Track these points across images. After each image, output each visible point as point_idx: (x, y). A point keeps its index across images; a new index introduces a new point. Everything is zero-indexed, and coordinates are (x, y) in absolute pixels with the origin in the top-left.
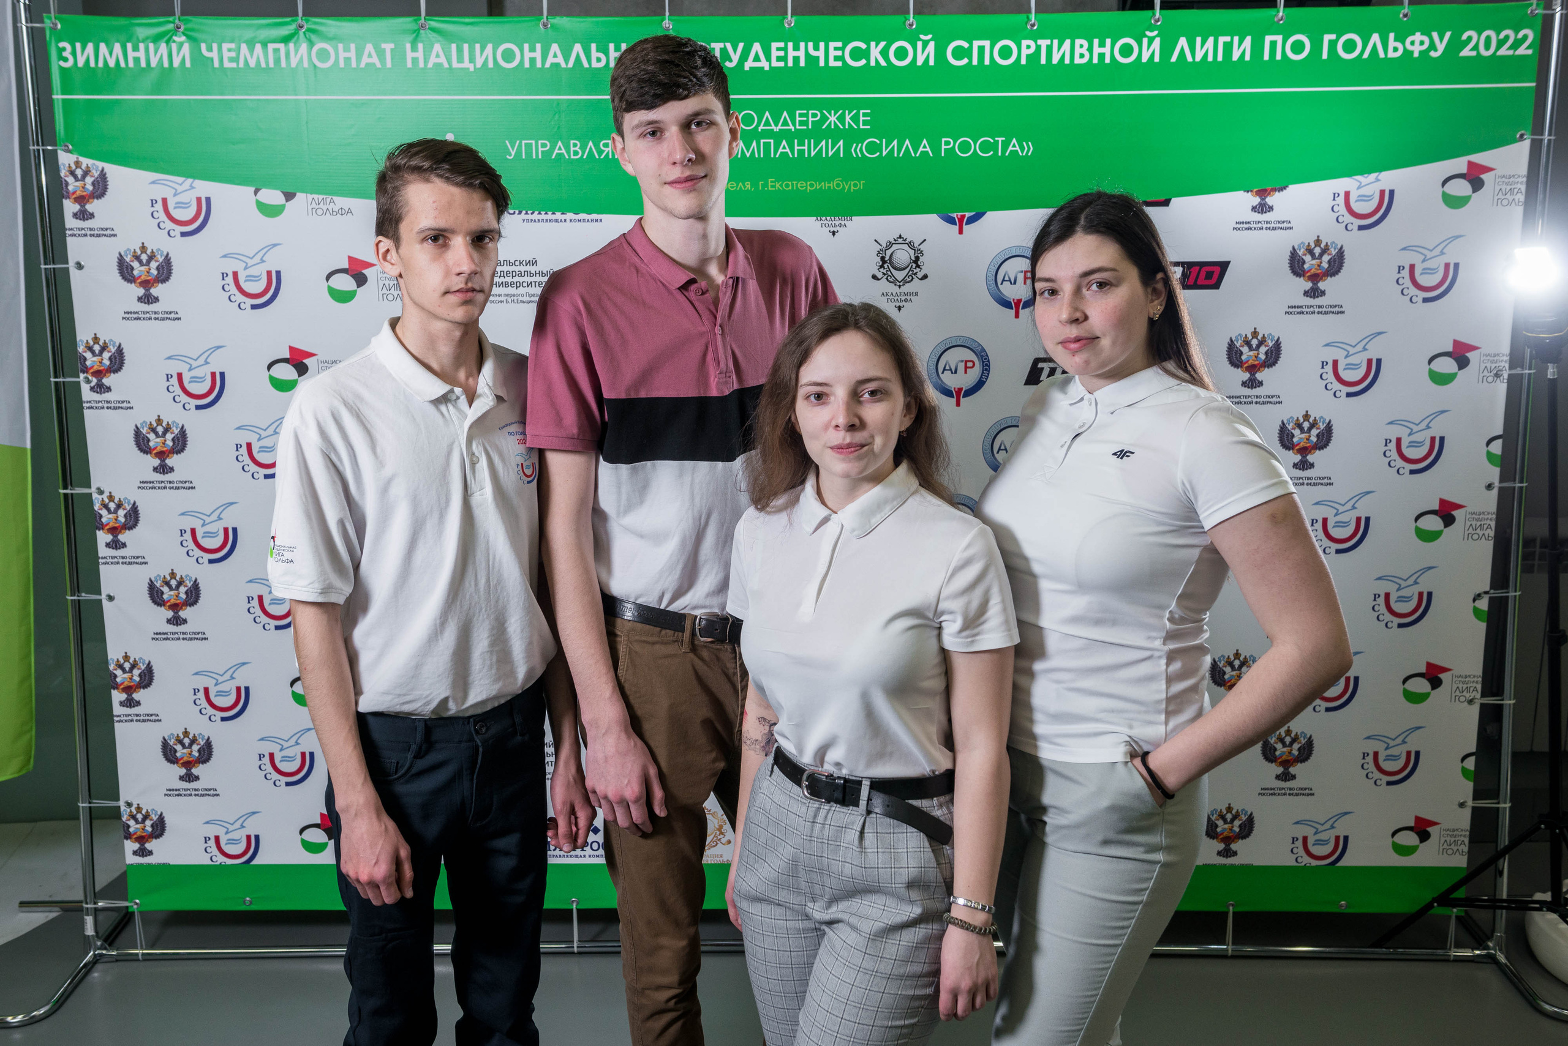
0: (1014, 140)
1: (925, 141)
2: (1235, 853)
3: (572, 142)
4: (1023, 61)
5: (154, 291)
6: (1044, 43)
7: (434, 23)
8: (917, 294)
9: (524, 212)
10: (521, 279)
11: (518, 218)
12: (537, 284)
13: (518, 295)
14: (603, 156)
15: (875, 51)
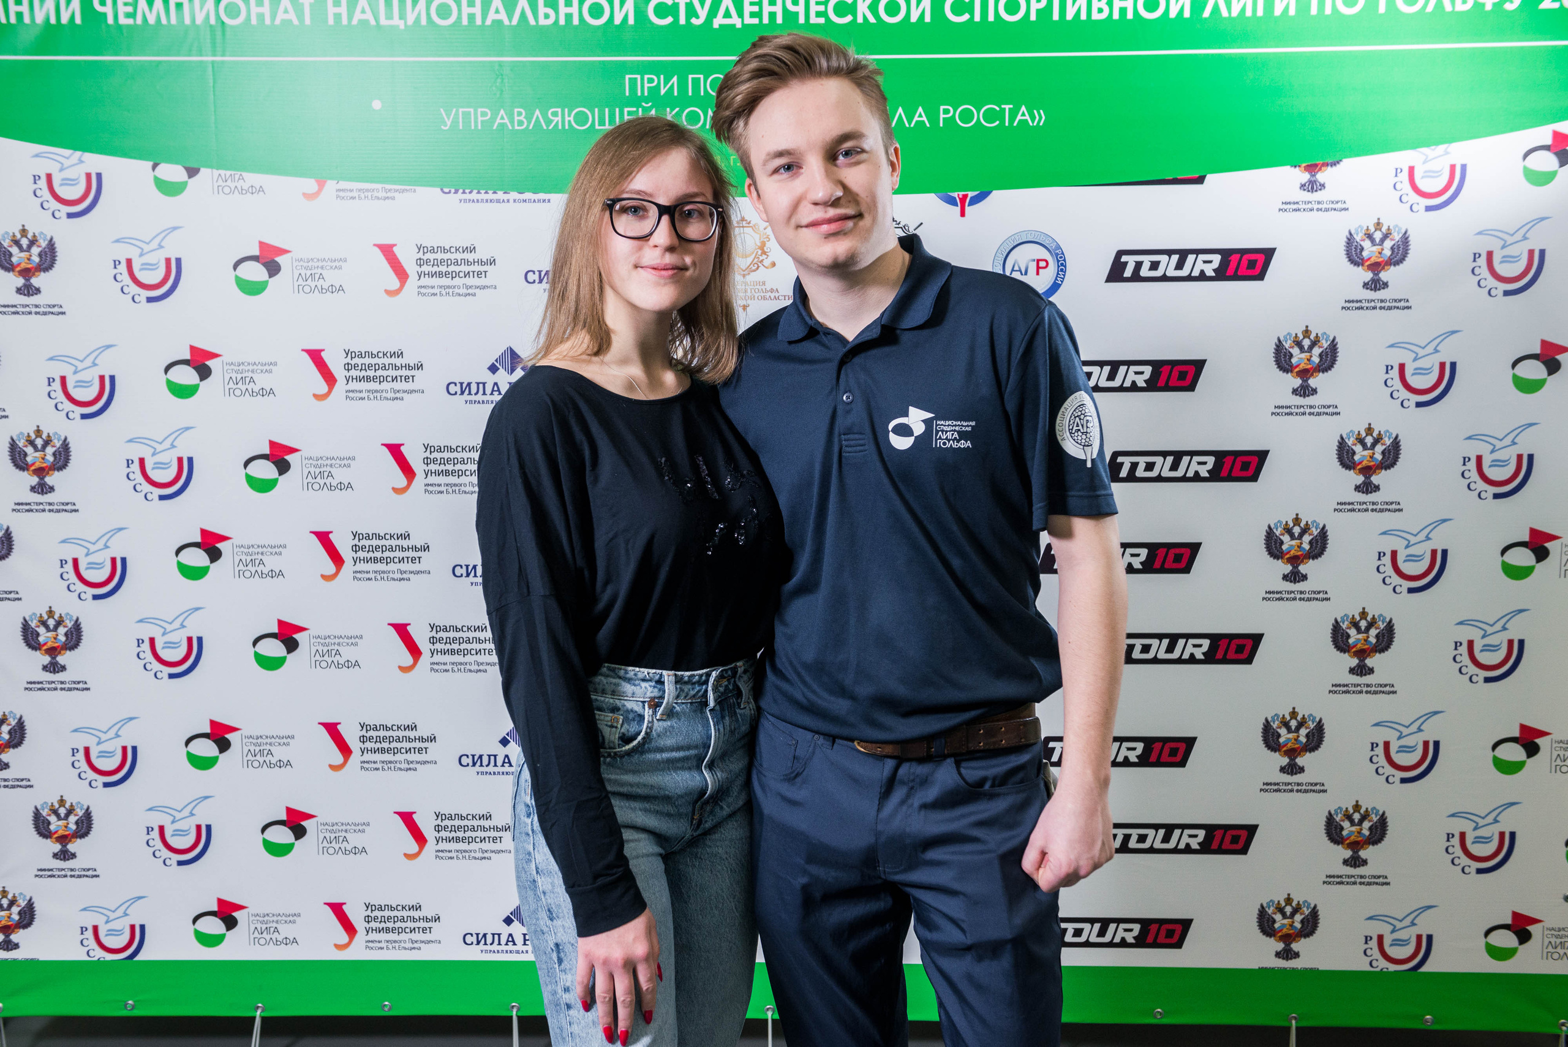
0: (1023, 108)
1: (920, 110)
2: (1297, 955)
3: (516, 110)
4: (1033, 17)
5: (35, 281)
9: (461, 191)
10: (457, 269)
11: (454, 198)
12: (476, 274)
13: (454, 287)
14: (551, 127)
15: (863, 6)
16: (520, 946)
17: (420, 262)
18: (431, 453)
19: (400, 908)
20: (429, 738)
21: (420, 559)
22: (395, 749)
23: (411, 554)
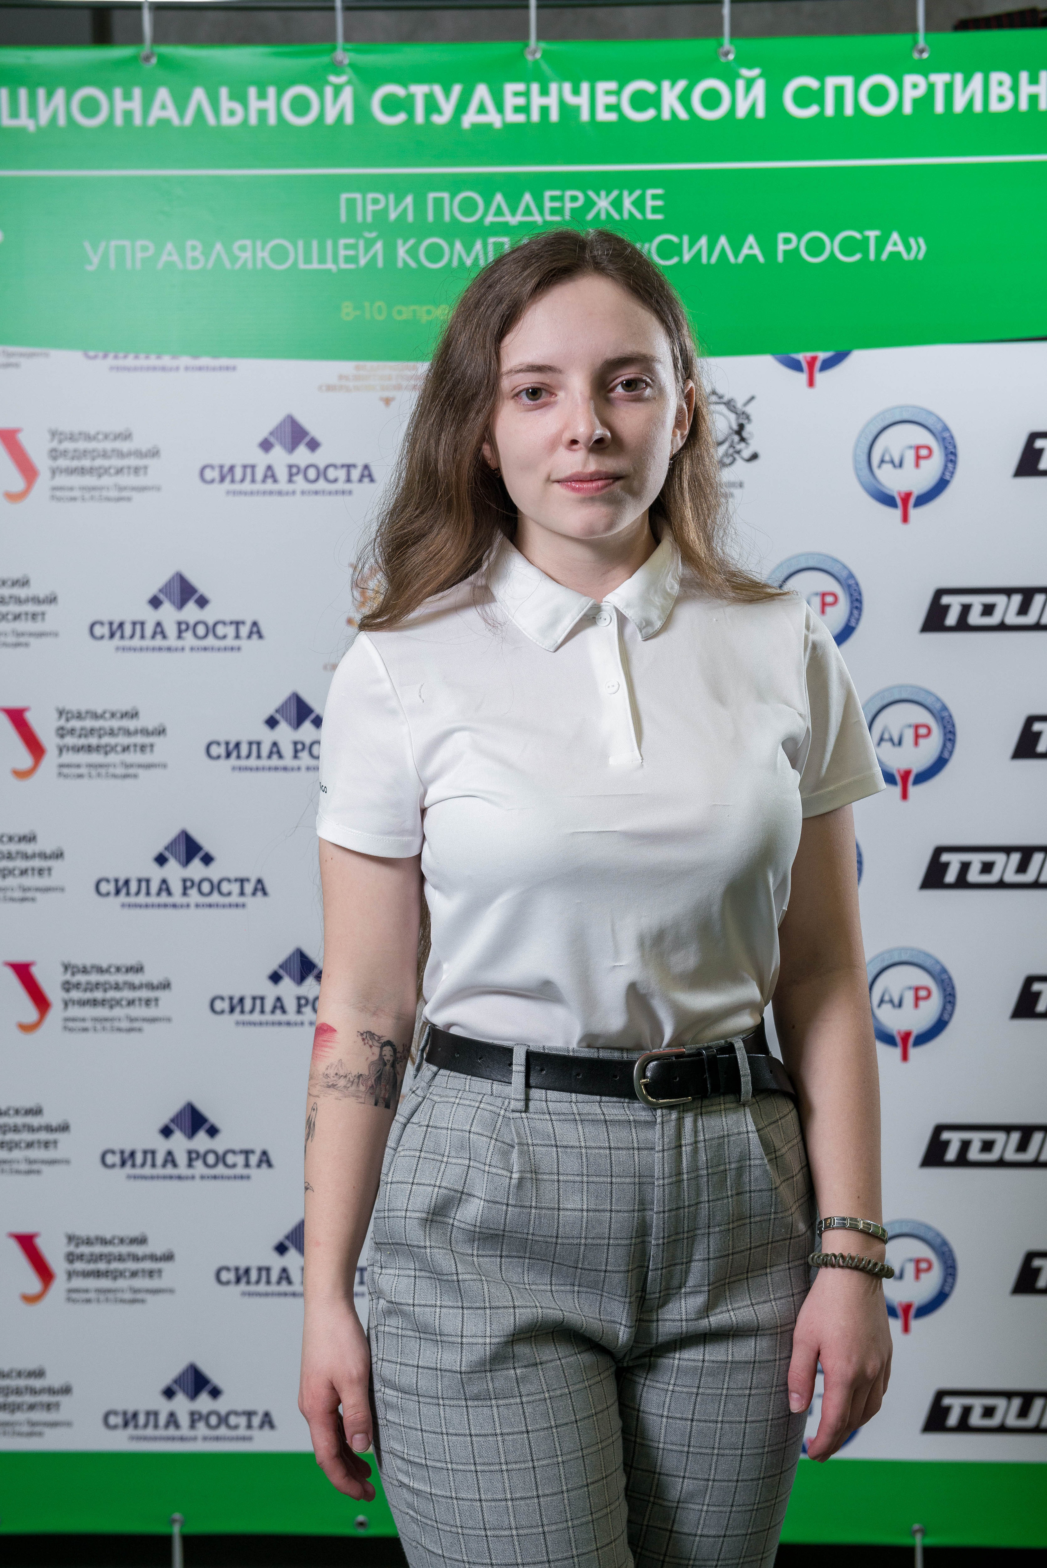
0: (895, 236)
1: (751, 239)
3: (189, 244)
4: (908, 109)
6: (940, 79)
10: (106, 463)
11: (102, 365)
12: (132, 470)
13: (101, 488)
14: (238, 266)
15: (670, 96)
16: (185, 1431)
17: (54, 454)
18: (67, 720)
19: (14, 1374)
20: (60, 1126)
21: (49, 869)
22: (11, 1142)
23: (37, 863)
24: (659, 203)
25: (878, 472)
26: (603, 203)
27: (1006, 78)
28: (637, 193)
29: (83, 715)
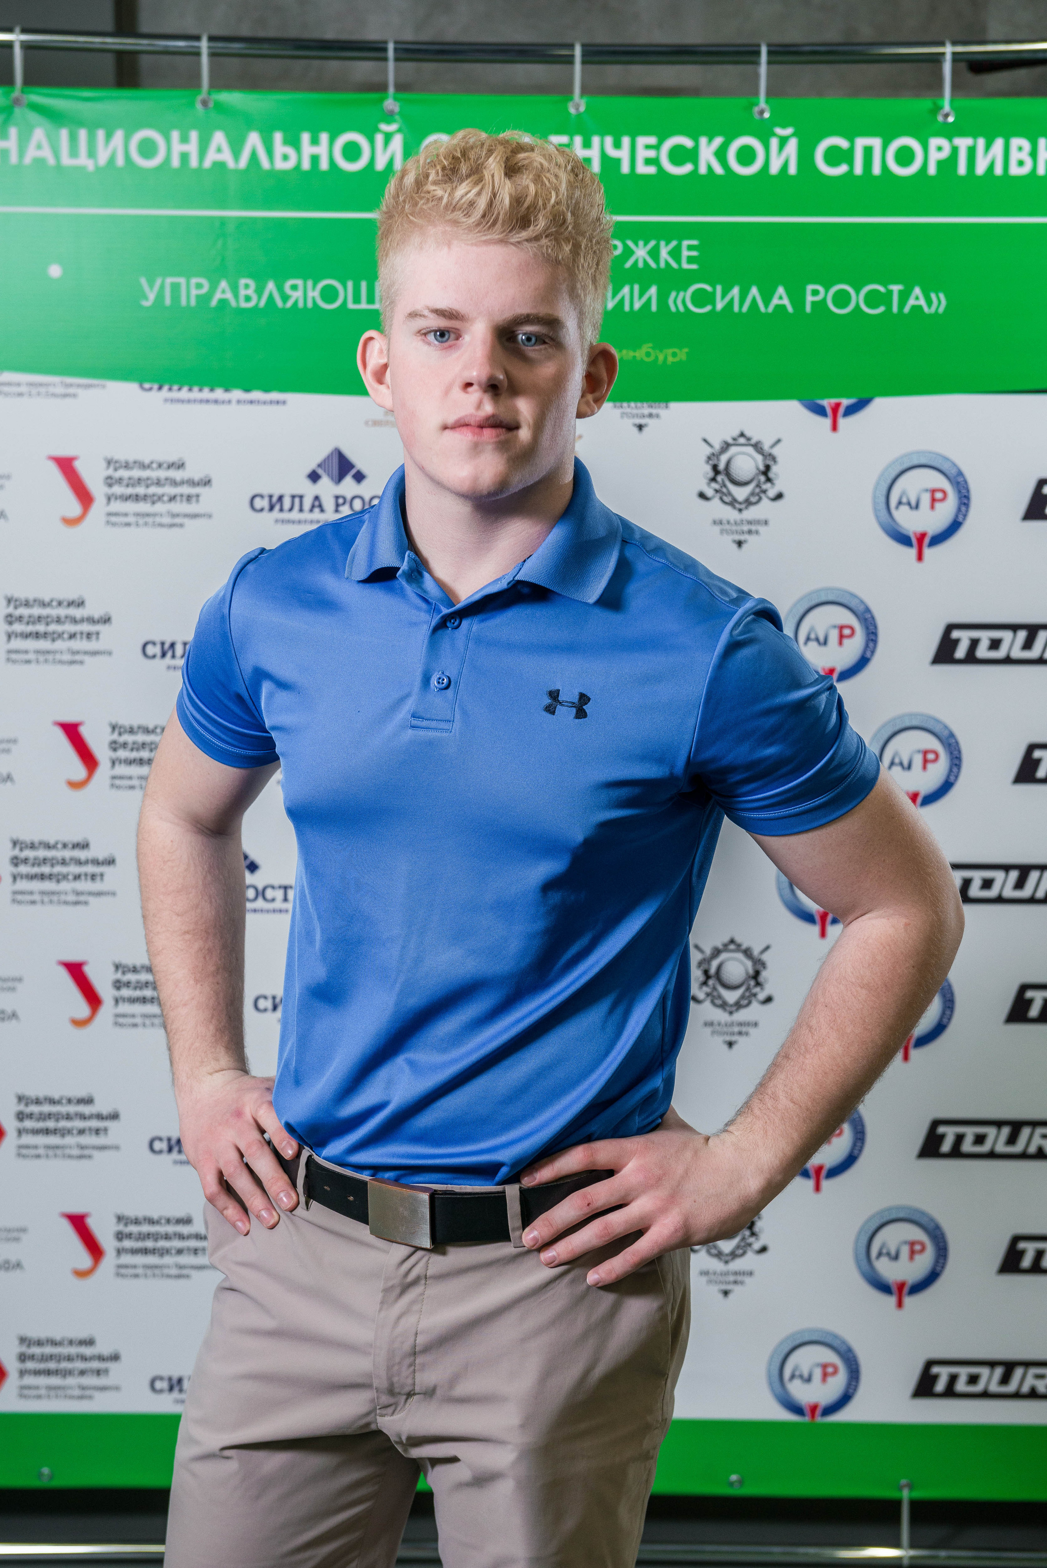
0: (917, 291)
1: (781, 290)
3: (243, 282)
4: (932, 170)
6: (963, 143)
7: (38, 96)
8: (766, 523)
10: (159, 490)
11: (157, 397)
12: (184, 498)
13: (155, 515)
14: (289, 304)
15: (707, 152)
17: (109, 481)
18: (120, 734)
19: (66, 1342)
20: (110, 1115)
21: (102, 875)
22: (64, 1129)
23: (90, 869)
24: (694, 253)
25: (896, 514)
26: (641, 253)
27: (1026, 144)
28: (674, 243)
29: (135, 730)
